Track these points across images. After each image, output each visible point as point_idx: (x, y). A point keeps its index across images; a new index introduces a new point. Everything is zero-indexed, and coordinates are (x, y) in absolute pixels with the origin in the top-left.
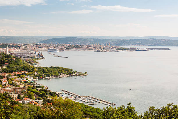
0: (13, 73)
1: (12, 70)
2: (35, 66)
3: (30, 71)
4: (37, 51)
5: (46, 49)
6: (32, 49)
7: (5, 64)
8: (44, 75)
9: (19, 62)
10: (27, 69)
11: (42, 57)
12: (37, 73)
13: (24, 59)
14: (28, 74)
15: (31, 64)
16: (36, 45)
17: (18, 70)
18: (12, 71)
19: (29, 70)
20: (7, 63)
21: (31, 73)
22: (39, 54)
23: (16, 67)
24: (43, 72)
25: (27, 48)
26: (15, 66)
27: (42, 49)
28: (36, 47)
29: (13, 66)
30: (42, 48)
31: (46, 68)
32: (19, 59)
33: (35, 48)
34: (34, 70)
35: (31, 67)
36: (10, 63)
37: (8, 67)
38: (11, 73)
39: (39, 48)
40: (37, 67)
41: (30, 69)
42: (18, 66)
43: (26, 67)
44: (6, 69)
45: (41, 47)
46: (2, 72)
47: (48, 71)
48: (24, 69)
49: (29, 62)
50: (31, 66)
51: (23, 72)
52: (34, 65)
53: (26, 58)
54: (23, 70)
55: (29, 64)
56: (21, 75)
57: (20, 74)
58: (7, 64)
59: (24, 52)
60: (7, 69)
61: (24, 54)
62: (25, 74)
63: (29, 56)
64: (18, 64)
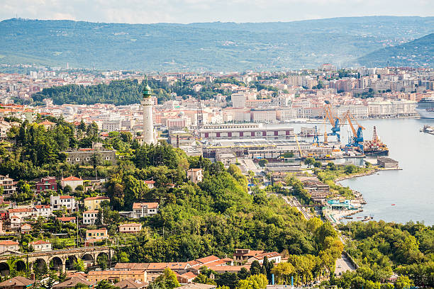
0: (186, 265)
1: (183, 247)
2: (336, 217)
3: (305, 251)
4: (348, 117)
5: (409, 104)
6: (309, 103)
7: (136, 206)
8: (394, 276)
9: (228, 193)
10: (283, 235)
12: (349, 261)
13: (256, 169)
14: (290, 269)
15: (306, 201)
16: (341, 81)
17: (221, 245)
18: (183, 254)
19: (294, 246)
20: (149, 197)
21: (306, 262)
22: (358, 140)
23: (209, 227)
24: (386, 260)
25: (281, 103)
26: (199, 221)
27: (381, 104)
28: (341, 91)
29: (189, 216)
30: (379, 100)
31: (412, 230)
32: (231, 171)
33: (334, 98)
34: (326, 246)
35: (310, 226)
36: (168, 201)
37: (156, 223)
38: (179, 265)
39: (356, 95)
40: (345, 223)
41: (302, 237)
42: (222, 219)
43: (274, 221)
44: (143, 241)
45: (370, 93)
46: (119, 259)
47: (423, 248)
48: (265, 239)
49: (297, 193)
50: (307, 215)
51: (257, 256)
52: (326, 211)
53: (274, 169)
54: (254, 247)
55: (293, 203)
56: (243, 275)
57: (234, 268)
58: (151, 209)
59: (261, 127)
60: (152, 238)
61: (258, 141)
62: (268, 269)
63: (290, 154)
64: (220, 208)
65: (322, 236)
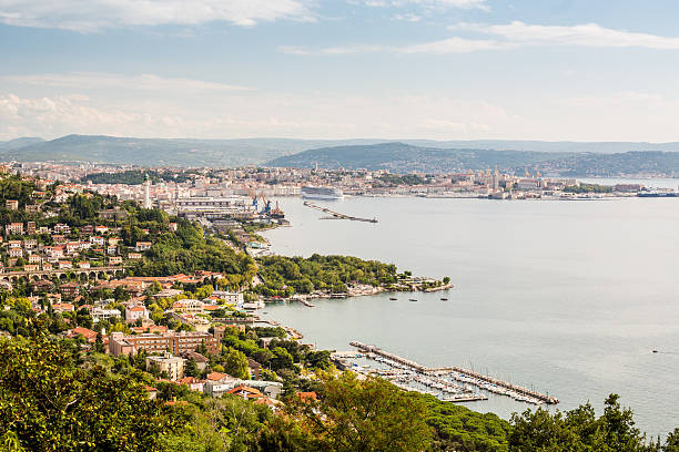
0: (167, 279)
1: (165, 268)
2: (254, 253)
3: (235, 272)
4: (262, 195)
5: (297, 189)
6: (240, 187)
7: (138, 244)
8: (285, 287)
9: (192, 238)
10: (223, 262)
11: (279, 217)
12: (260, 278)
13: (209, 224)
14: (227, 282)
15: (237, 243)
16: (259, 175)
17: (187, 268)
18: (165, 272)
19: (229, 269)
20: (146, 239)
21: (236, 278)
22: (267, 208)
23: (180, 257)
24: (281, 278)
25: (224, 186)
26: (174, 253)
27: (280, 188)
28: (259, 180)
29: (169, 251)
30: (280, 186)
31: (296, 260)
32: (193, 225)
33: (254, 184)
34: (247, 269)
35: (238, 258)
36: (157, 241)
37: (149, 254)
38: (162, 279)
39: (267, 183)
40: (259, 256)
41: (234, 264)
42: (188, 252)
43: (218, 254)
44: (141, 264)
45: (275, 182)
46: (127, 274)
47: (301, 271)
48: (212, 265)
49: (232, 239)
50: (237, 251)
51: (208, 275)
52: (247, 249)
53: (218, 224)
54: (206, 269)
55: (229, 244)
56: (199, 285)
57: (194, 281)
58: (147, 246)
59: (212, 200)
60: (147, 263)
61: (210, 208)
62: (214, 282)
63: (228, 216)
64: (187, 246)
65: (245, 263)
